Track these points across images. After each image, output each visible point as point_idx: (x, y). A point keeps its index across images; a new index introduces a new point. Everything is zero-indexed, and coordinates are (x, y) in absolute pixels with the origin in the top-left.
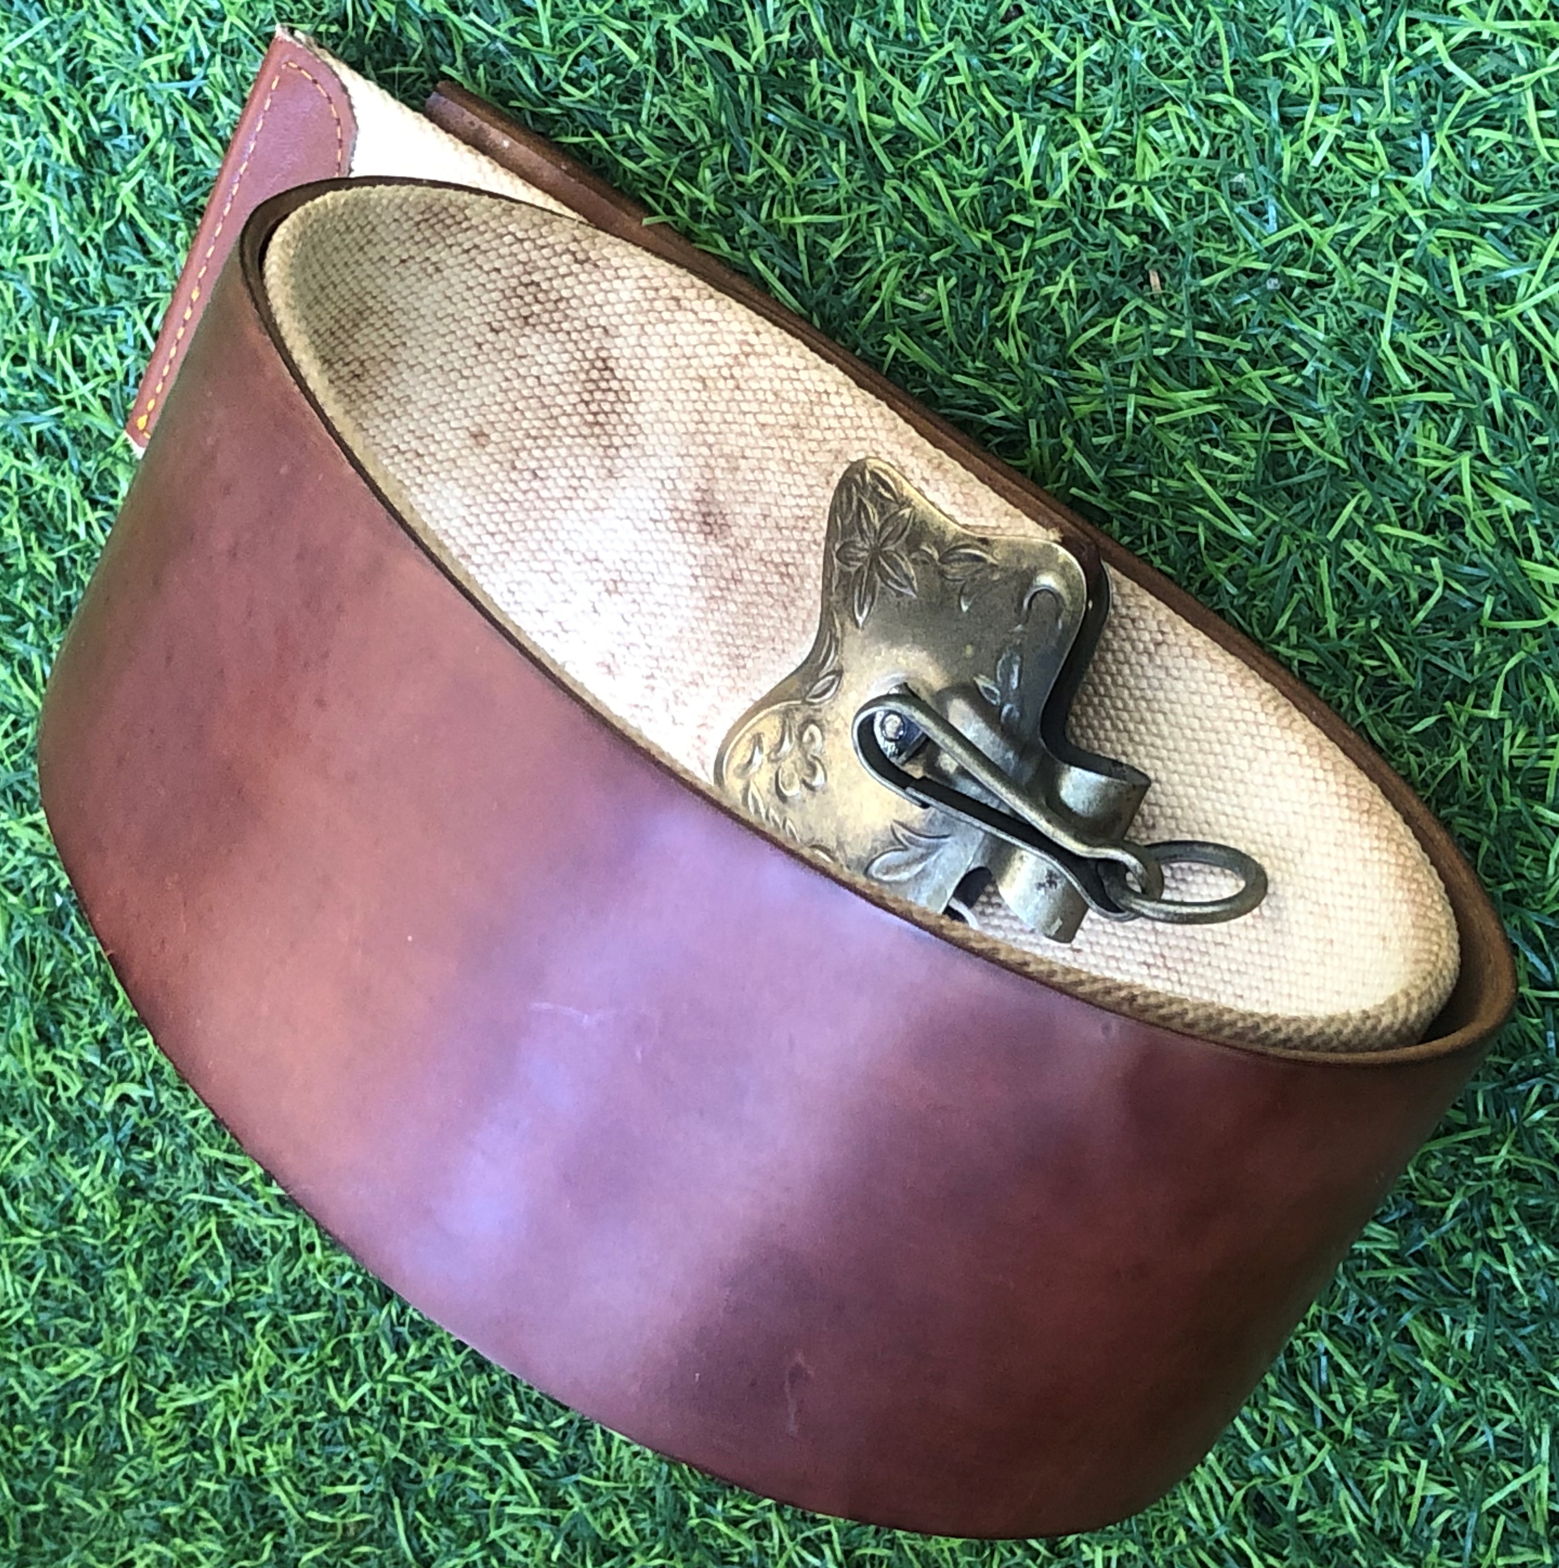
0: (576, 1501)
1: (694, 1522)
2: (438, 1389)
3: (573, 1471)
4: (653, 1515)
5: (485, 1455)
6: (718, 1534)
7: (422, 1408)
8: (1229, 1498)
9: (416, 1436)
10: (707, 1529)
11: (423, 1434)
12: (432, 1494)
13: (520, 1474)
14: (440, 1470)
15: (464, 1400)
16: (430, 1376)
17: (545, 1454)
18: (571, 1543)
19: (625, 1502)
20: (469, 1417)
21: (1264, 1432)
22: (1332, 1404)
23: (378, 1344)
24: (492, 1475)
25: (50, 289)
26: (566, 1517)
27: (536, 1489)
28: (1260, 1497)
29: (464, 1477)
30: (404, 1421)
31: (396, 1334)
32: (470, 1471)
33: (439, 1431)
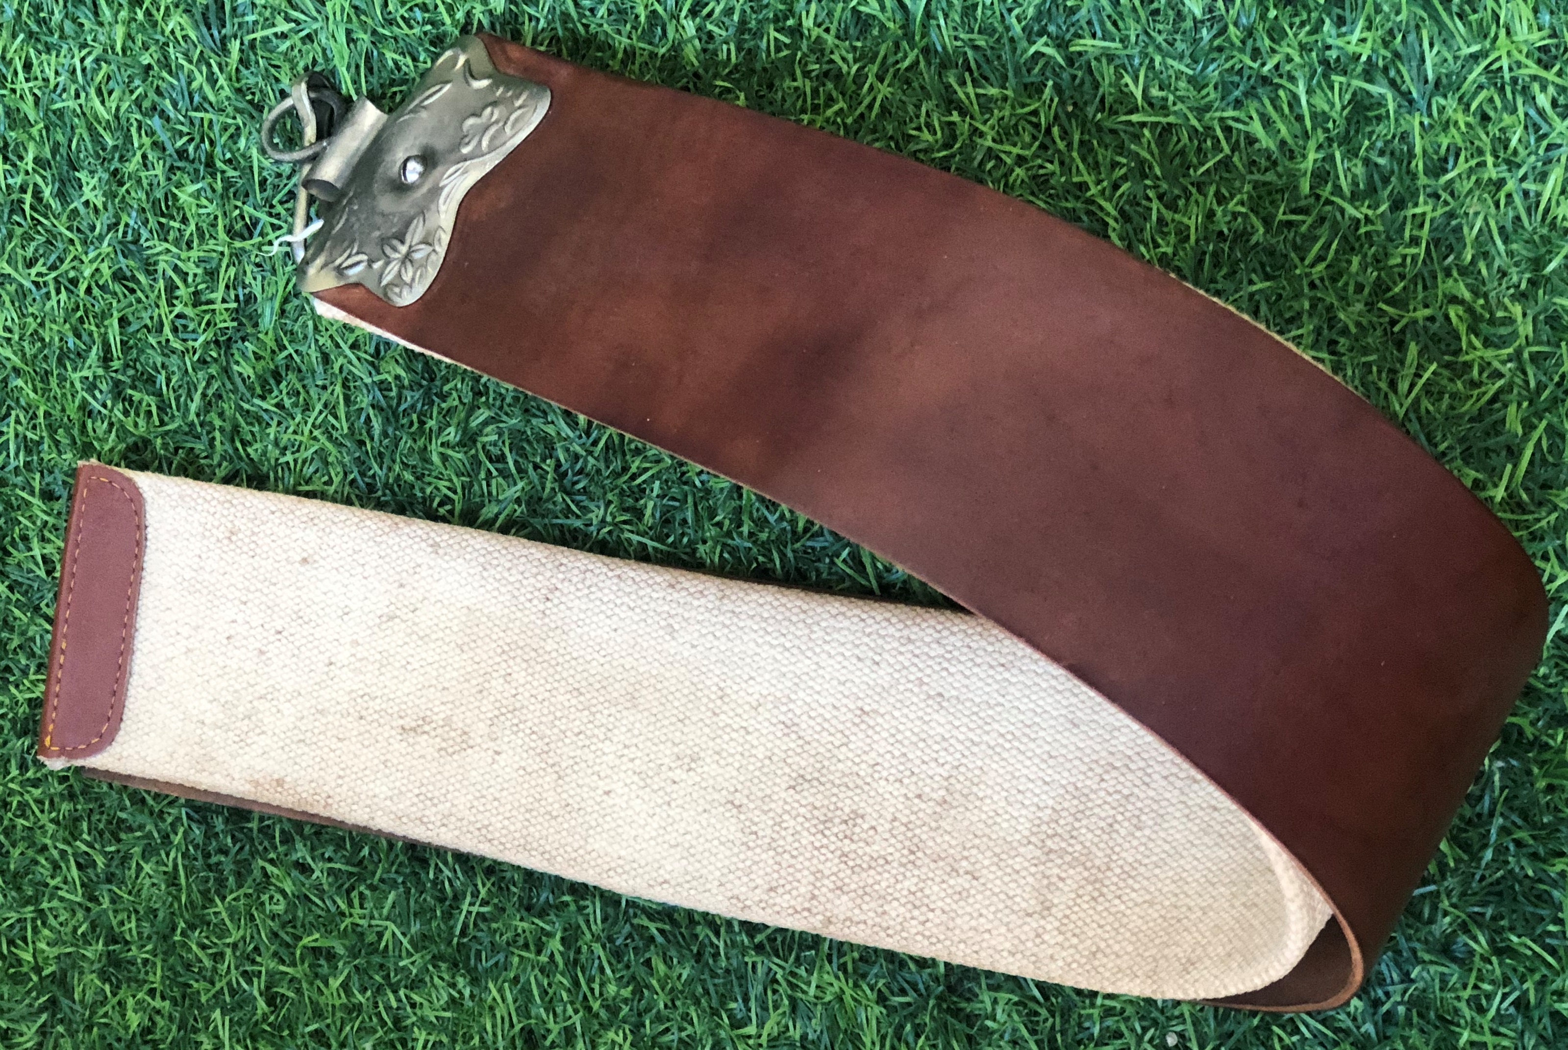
0: (106, 903)
1: (177, 938)
2: (39, 802)
3: (109, 881)
4: (152, 926)
5: (55, 853)
6: (190, 950)
7: (24, 811)
8: (512, 1026)
9: (14, 827)
10: (184, 945)
11: (19, 827)
12: (12, 867)
13: (75, 872)
14: (22, 854)
15: (54, 815)
16: (37, 792)
17: (94, 864)
18: (93, 926)
19: (137, 912)
20: (53, 826)
21: (547, 993)
22: (592, 990)
23: (9, 761)
24: (56, 867)
25: (25, 13)
26: (95, 909)
27: (83, 885)
28: (531, 1032)
29: (37, 863)
30: (10, 815)
31: (23, 758)
32: (43, 862)
33: (29, 828)
